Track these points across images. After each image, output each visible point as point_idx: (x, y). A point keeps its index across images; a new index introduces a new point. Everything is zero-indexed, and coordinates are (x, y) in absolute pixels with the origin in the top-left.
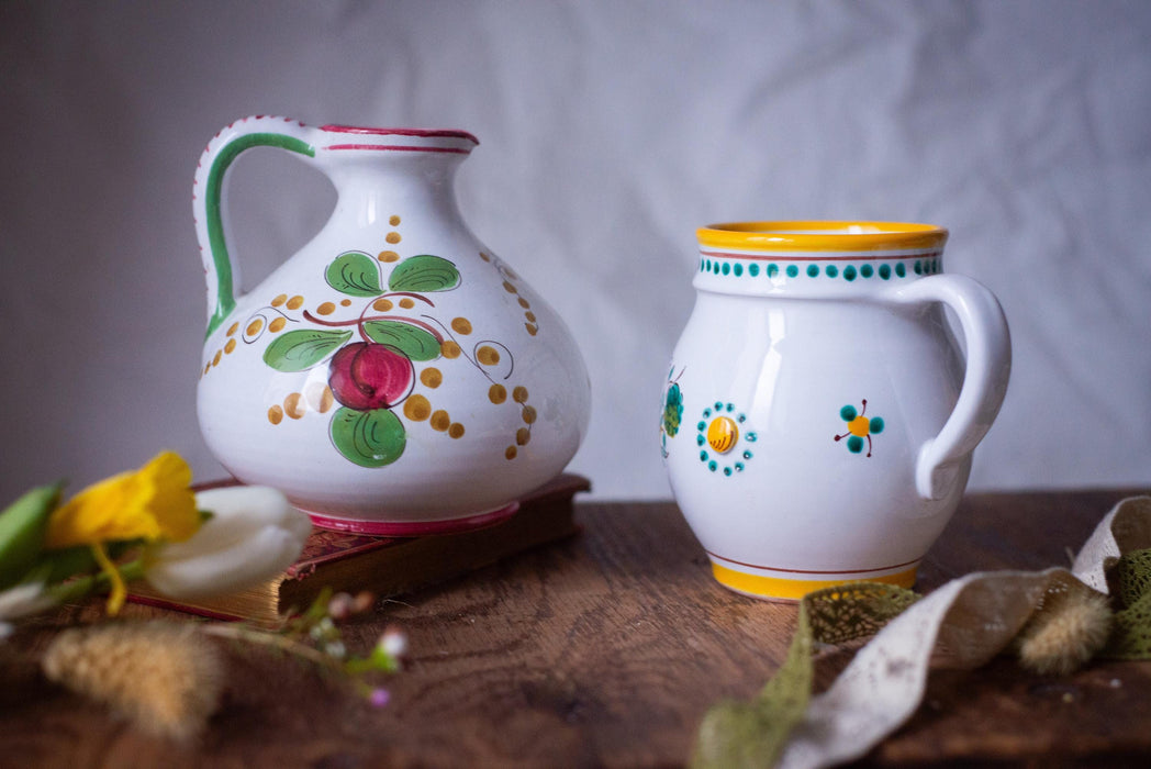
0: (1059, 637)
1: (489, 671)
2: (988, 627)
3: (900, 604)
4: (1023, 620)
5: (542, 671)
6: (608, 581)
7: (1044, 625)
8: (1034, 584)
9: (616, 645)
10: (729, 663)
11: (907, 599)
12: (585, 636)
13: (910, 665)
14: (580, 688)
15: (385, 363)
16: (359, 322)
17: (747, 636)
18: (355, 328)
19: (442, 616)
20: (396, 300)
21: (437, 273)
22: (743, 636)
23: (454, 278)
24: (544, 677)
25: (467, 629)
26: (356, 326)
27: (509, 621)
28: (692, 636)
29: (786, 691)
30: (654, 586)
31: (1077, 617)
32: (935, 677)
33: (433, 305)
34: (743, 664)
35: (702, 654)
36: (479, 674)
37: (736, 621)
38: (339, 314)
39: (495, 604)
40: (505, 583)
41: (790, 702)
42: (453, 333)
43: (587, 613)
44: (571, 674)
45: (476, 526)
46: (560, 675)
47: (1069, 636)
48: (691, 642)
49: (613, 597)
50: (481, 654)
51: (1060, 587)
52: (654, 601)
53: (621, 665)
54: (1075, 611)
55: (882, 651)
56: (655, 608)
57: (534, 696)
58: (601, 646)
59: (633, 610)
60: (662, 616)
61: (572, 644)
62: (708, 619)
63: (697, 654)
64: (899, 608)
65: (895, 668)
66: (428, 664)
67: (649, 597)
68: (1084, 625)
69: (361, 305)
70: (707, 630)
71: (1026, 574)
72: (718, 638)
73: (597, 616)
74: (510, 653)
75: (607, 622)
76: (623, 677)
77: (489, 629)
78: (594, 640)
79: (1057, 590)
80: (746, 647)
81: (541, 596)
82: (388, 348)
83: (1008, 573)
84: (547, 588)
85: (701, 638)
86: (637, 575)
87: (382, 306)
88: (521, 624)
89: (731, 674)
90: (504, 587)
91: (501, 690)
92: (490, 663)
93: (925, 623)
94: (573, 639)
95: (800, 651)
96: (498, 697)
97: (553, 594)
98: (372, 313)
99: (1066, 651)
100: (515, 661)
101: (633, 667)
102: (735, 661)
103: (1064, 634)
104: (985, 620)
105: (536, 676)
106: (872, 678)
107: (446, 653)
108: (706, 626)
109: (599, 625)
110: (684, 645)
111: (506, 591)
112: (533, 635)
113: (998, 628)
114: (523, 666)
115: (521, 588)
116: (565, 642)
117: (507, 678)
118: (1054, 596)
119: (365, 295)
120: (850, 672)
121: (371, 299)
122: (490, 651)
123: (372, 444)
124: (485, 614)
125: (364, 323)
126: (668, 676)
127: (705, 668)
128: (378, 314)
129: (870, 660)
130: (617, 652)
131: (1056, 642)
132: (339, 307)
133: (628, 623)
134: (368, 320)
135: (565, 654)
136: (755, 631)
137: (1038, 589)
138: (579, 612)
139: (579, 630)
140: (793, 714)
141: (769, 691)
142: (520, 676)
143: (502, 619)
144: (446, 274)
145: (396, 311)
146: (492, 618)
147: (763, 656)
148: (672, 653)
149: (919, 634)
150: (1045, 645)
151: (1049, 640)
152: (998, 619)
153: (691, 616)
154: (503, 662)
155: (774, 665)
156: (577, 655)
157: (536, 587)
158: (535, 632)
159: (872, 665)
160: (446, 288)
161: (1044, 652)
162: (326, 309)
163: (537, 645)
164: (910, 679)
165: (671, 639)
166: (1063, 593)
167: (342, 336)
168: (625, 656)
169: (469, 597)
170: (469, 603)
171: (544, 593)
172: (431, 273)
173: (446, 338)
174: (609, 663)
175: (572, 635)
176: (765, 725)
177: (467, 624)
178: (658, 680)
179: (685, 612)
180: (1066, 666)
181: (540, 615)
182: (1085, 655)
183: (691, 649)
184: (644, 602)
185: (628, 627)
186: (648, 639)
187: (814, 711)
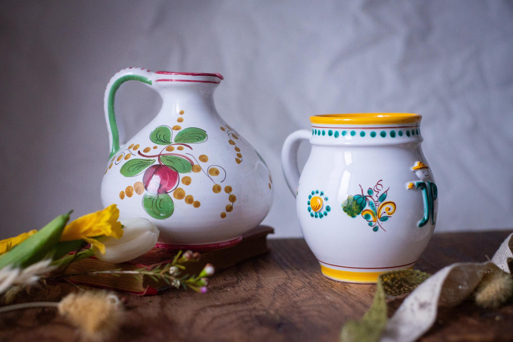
0: (492, 291)
1: (240, 311)
2: (460, 287)
3: (421, 279)
4: (475, 284)
5: (264, 310)
6: (286, 272)
7: (485, 286)
8: (480, 269)
9: (294, 299)
10: (346, 306)
11: (423, 276)
12: (280, 296)
13: (429, 304)
14: (282, 318)
15: (167, 173)
16: (159, 156)
17: (352, 295)
18: (157, 158)
19: (215, 288)
20: (176, 147)
21: (197, 135)
22: (350, 294)
23: (204, 138)
24: (265, 313)
25: (227, 293)
26: (158, 157)
27: (245, 289)
28: (328, 295)
29: (375, 316)
30: (307, 274)
31: (499, 283)
32: (441, 309)
33: (192, 149)
34: (352, 306)
35: (333, 302)
36: (236, 312)
37: (346, 288)
38: (152, 152)
39: (237, 282)
40: (240, 274)
41: (378, 321)
42: (199, 162)
43: (279, 286)
44: (277, 311)
45: (222, 247)
46: (272, 312)
47: (496, 291)
48: (327, 297)
49: (289, 278)
50: (235, 304)
51: (490, 270)
52: (308, 280)
53: (298, 307)
54: (498, 281)
55: (416, 299)
56: (309, 283)
57: (262, 321)
58: (287, 299)
59: (299, 284)
60: (312, 286)
61: (275, 299)
62: (333, 287)
63: (331, 302)
64: (420, 280)
65: (422, 306)
66: (212, 309)
67: (305, 279)
68: (503, 286)
69: (161, 148)
70: (334, 293)
71: (477, 264)
72: (339, 295)
73: (283, 287)
74: (248, 303)
75: (288, 289)
76: (300, 313)
77: (236, 293)
78: (284, 297)
79: (489, 272)
80: (353, 299)
81: (257, 279)
82: (170, 168)
83: (469, 264)
84: (260, 275)
85: (331, 296)
86: (298, 270)
87: (170, 149)
88: (251, 291)
89: (348, 310)
90: (240, 275)
91: (247, 319)
92: (240, 308)
93: (435, 286)
94: (275, 297)
95: (380, 299)
96: (246, 322)
97: (262, 278)
98: (165, 152)
99: (495, 297)
100: (251, 306)
101: (304, 308)
102: (348, 304)
103: (494, 290)
104: (459, 284)
105: (261, 313)
106: (412, 310)
107: (220, 304)
108: (333, 290)
109: (285, 290)
110: (324, 298)
111: (241, 277)
112: (257, 295)
113: (464, 288)
114: (255, 309)
115: (248, 276)
116: (272, 298)
117: (248, 314)
118: (487, 274)
119: (163, 144)
120: (402, 308)
121: (166, 146)
122: (239, 302)
123: (159, 209)
124: (234, 287)
125: (161, 156)
126: (320, 312)
127: (336, 308)
128: (168, 152)
129: (410, 303)
130: (295, 302)
131: (491, 294)
132: (152, 149)
133: (298, 289)
134: (163, 155)
135: (272, 304)
136: (355, 292)
137: (482, 271)
138: (276, 285)
139: (276, 293)
140: (381, 326)
141: (366, 317)
142: (254, 313)
143: (242, 289)
144: (201, 136)
145: (176, 151)
146: (237, 288)
147: (360, 302)
148: (320, 302)
149: (433, 290)
150: (486, 295)
151: (488, 293)
152: (465, 283)
153: (325, 286)
154: (245, 307)
155: (367, 306)
156: (278, 304)
157: (254, 275)
158: (257, 294)
159: (412, 304)
160: (199, 142)
161: (486, 298)
162: (146, 150)
163: (259, 300)
164: (430, 310)
165: (318, 296)
166: (491, 273)
167: (151, 162)
168: (299, 304)
169: (225, 280)
170: (225, 282)
171: (258, 277)
172: (195, 135)
173: (195, 163)
174: (293, 306)
175: (274, 295)
176: (370, 330)
177: (227, 291)
178: (315, 313)
179: (322, 285)
180: (495, 304)
181: (258, 287)
182: (503, 299)
183: (328, 300)
184: (303, 280)
185: (298, 292)
186: (308, 296)
187: (389, 325)
